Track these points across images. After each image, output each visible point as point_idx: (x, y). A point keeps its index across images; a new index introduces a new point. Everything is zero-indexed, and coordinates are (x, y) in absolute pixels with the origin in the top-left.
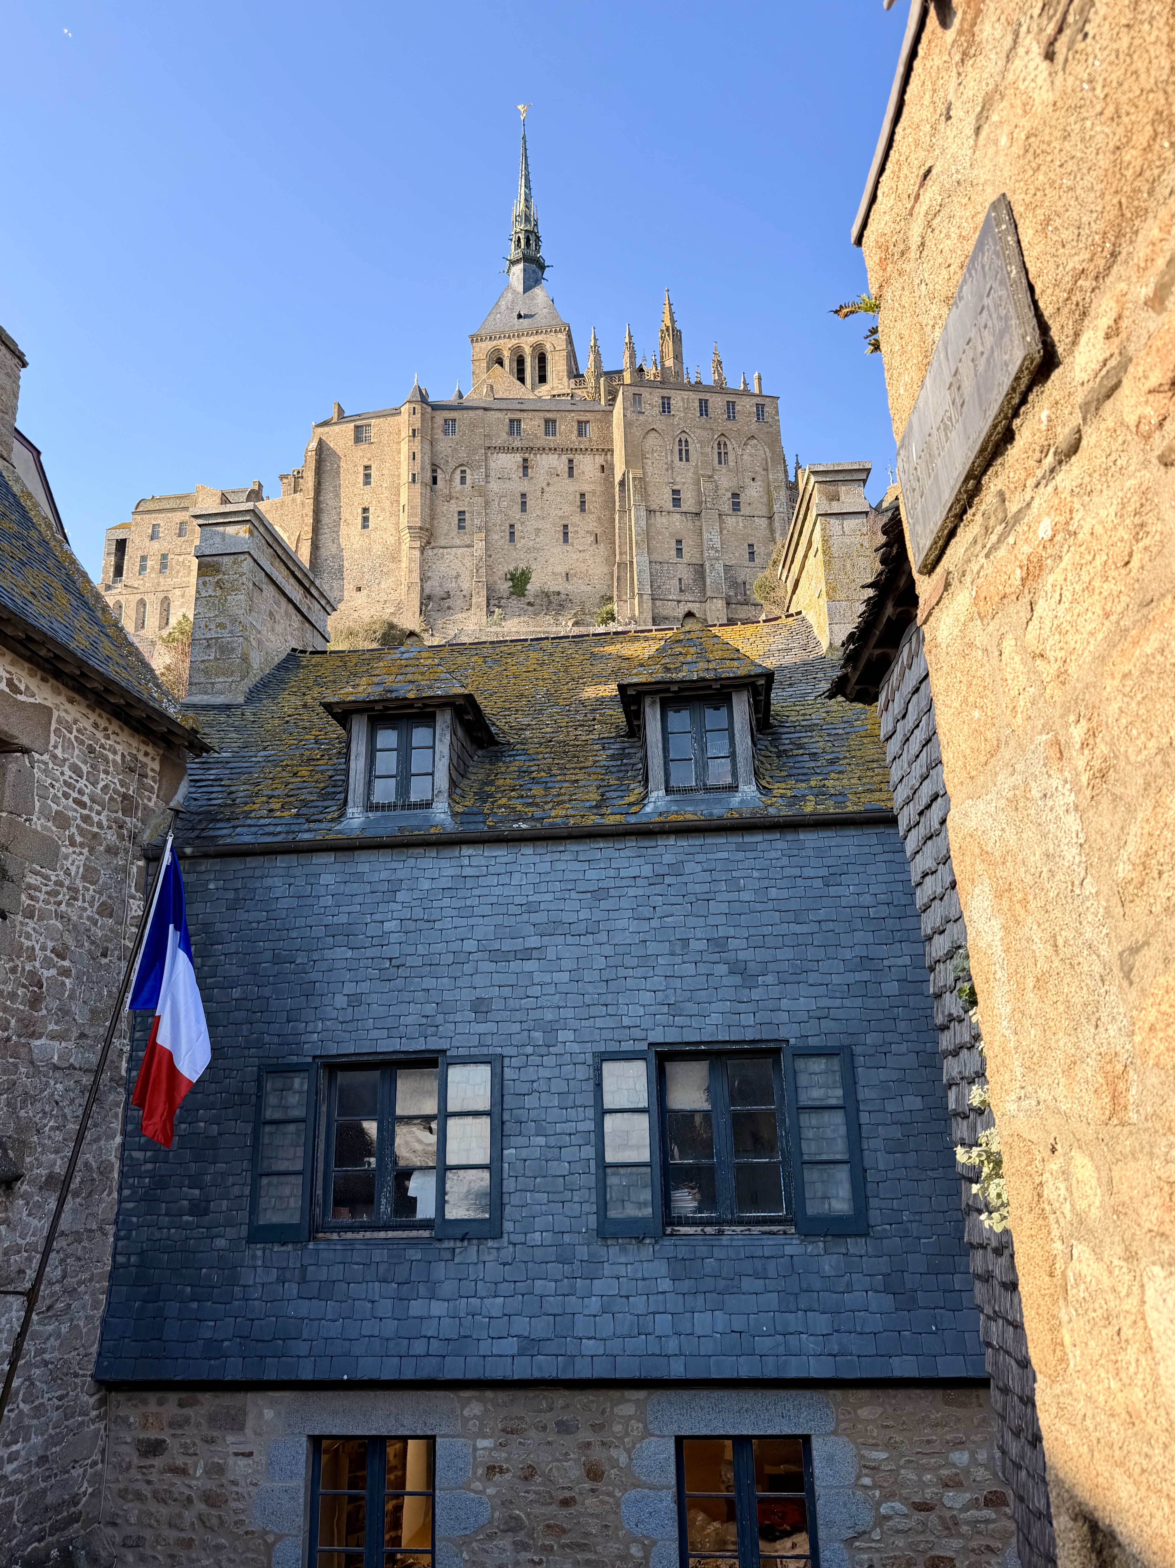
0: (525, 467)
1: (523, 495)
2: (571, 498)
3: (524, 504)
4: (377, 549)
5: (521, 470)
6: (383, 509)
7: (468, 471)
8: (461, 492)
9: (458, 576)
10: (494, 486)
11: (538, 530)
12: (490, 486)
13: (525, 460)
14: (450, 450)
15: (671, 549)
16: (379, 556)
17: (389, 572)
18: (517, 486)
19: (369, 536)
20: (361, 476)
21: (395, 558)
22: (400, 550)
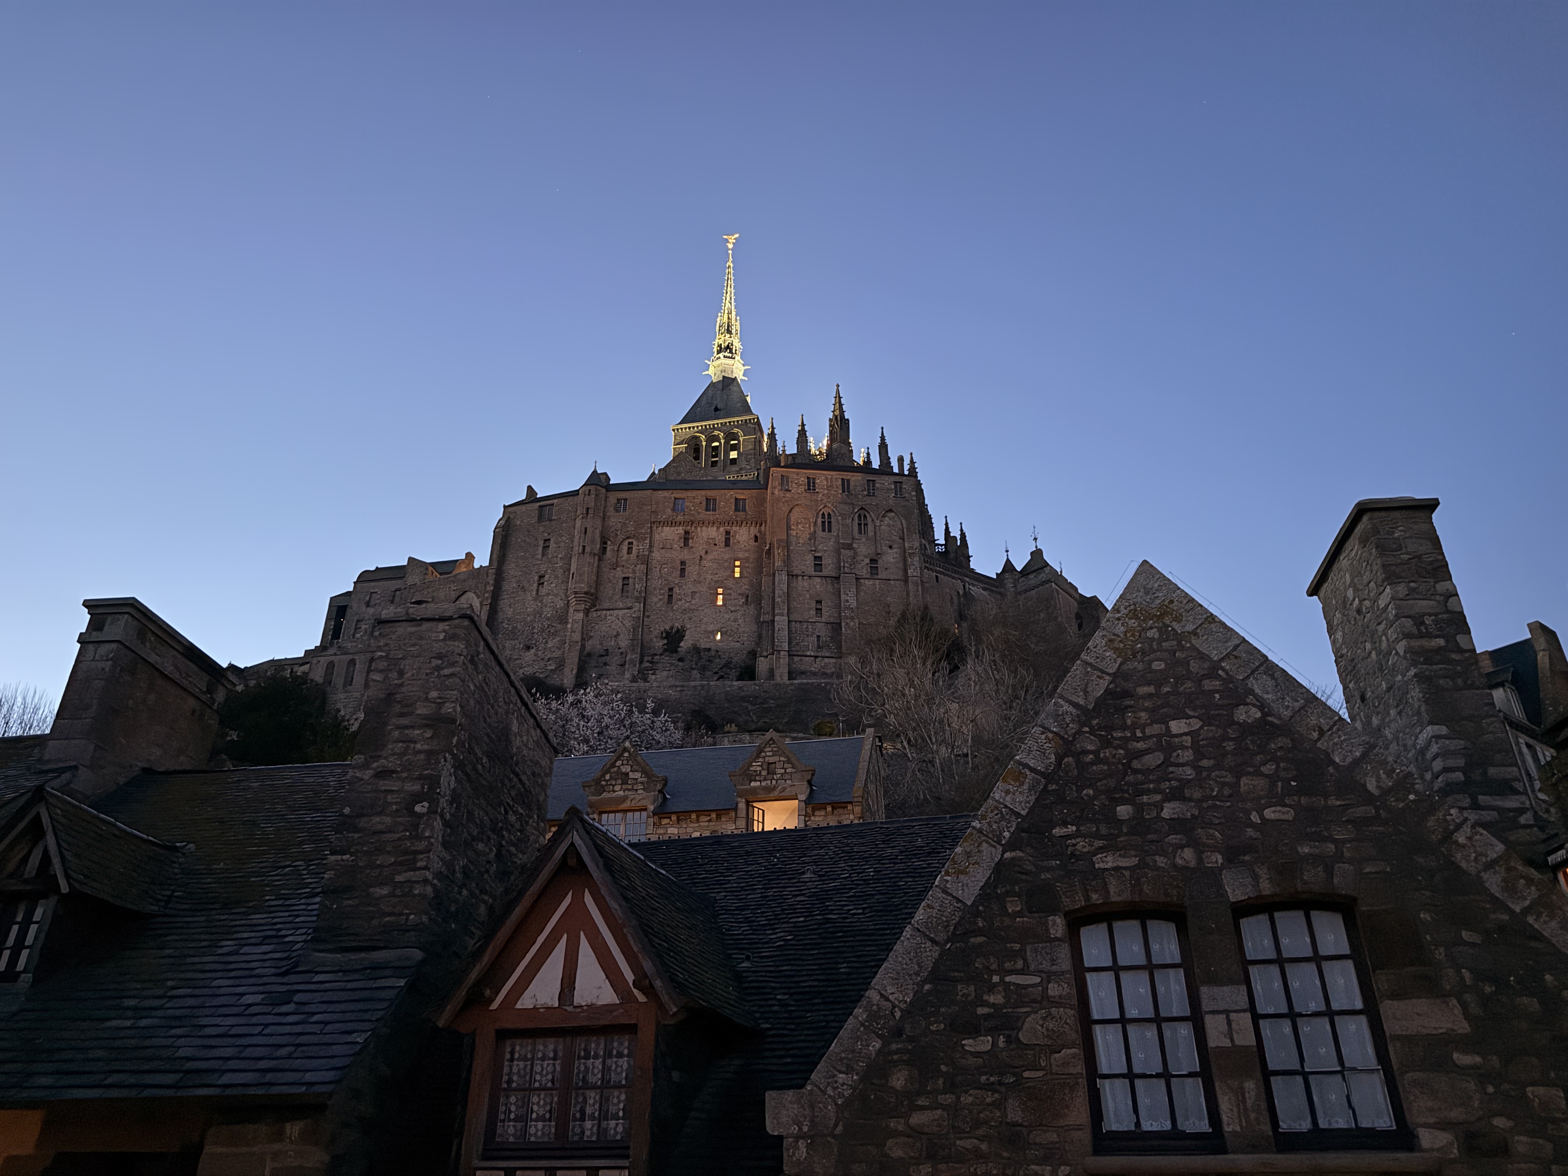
0: (686, 538)
1: (683, 563)
2: (726, 564)
3: (683, 571)
4: (548, 612)
5: (682, 540)
6: (556, 577)
7: (635, 543)
8: (627, 561)
9: (618, 635)
10: (656, 555)
11: (694, 593)
12: (653, 554)
13: (686, 532)
14: (619, 526)
15: (810, 609)
16: (548, 619)
17: (555, 634)
18: (678, 554)
19: (541, 601)
20: (540, 549)
21: (563, 619)
22: (567, 611)
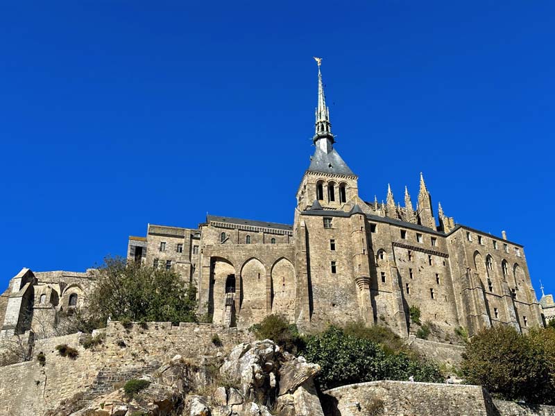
0: (410, 256)
1: (410, 270)
2: (432, 276)
3: (411, 274)
4: (342, 285)
5: (408, 257)
6: (343, 264)
7: (384, 253)
8: (382, 263)
9: (385, 307)
10: (398, 263)
11: (420, 290)
13: (409, 252)
14: (375, 240)
15: (493, 313)
16: (343, 289)
17: (351, 299)
18: (408, 265)
19: (337, 277)
20: (329, 246)
21: (353, 292)
22: (355, 288)
